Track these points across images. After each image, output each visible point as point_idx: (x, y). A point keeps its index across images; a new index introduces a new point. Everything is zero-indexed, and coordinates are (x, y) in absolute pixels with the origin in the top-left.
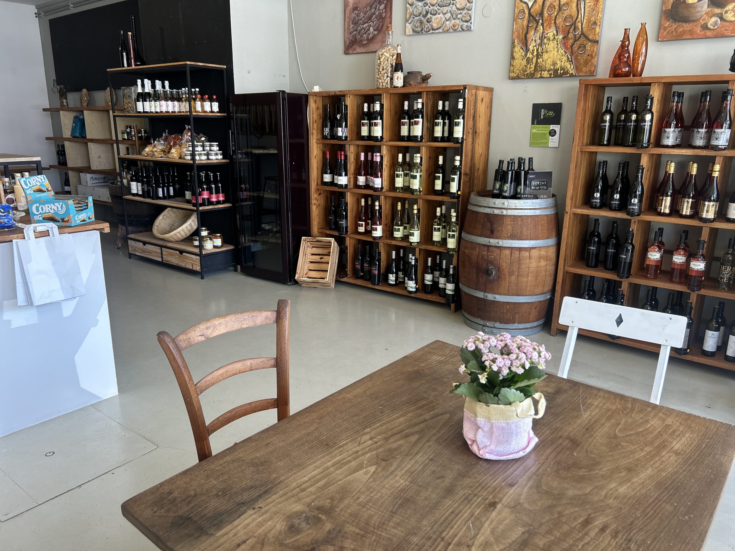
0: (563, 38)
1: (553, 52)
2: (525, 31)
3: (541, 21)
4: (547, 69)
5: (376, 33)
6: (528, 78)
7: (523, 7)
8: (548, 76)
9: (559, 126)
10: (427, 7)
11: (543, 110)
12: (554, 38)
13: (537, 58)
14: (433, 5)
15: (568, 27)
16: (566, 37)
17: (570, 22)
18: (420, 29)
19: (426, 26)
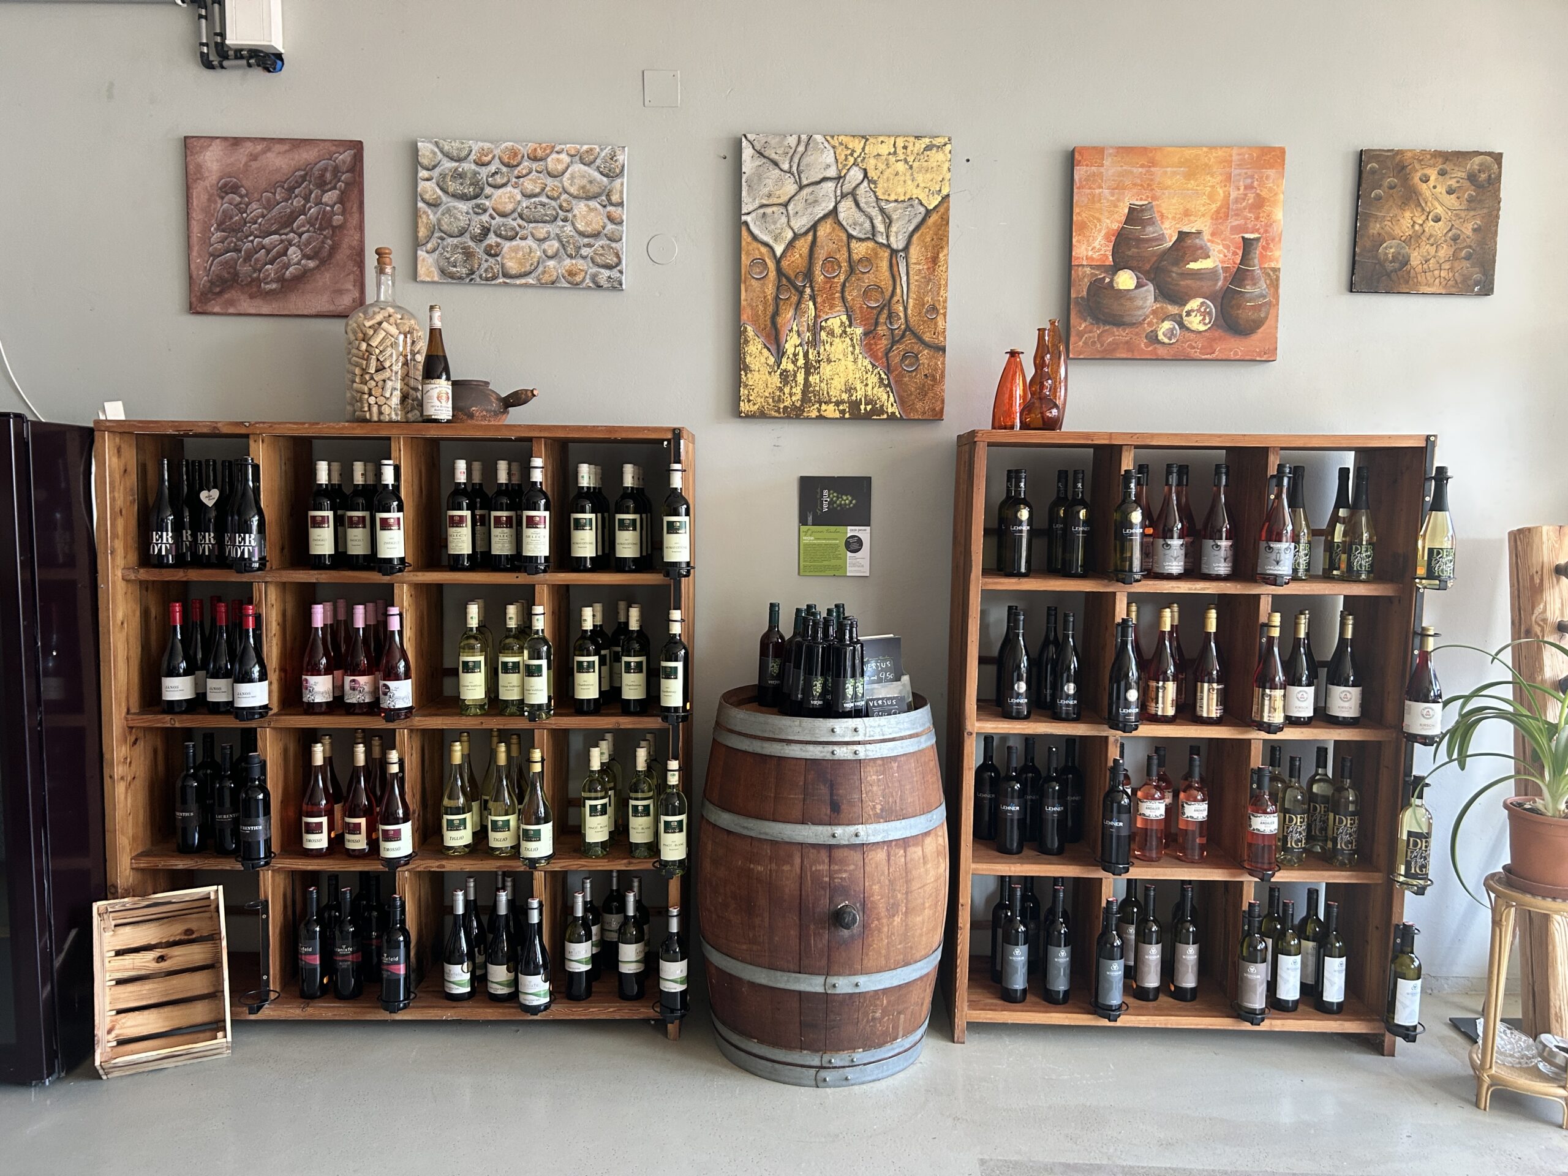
0: (866, 334)
1: (843, 362)
2: (771, 309)
3: (808, 291)
4: (834, 400)
5: (311, 264)
6: (789, 417)
7: (761, 253)
8: (837, 415)
9: (868, 528)
10: (485, 218)
11: (826, 492)
12: (845, 332)
13: (808, 374)
14: (503, 215)
15: (875, 312)
16: (871, 332)
17: (877, 301)
18: (464, 271)
19: (485, 265)
